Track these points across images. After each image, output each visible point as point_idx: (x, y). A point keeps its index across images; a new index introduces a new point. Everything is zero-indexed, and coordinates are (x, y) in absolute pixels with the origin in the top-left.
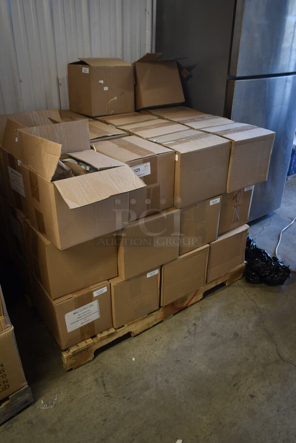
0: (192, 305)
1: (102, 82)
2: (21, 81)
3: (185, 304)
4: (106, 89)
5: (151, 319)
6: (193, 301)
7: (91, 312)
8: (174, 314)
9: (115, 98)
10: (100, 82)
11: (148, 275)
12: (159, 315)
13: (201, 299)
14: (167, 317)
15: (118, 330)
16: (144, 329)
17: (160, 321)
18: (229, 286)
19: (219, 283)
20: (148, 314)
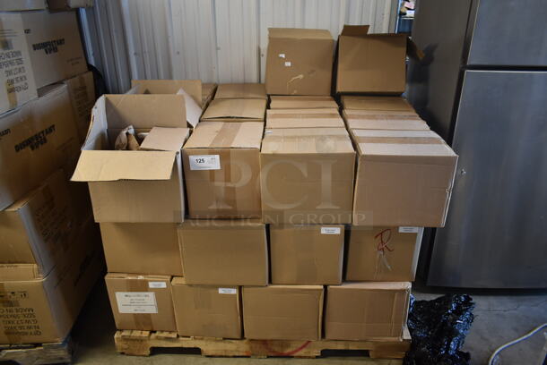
0: (301, 357)
1: (283, 56)
2: (217, 49)
3: (287, 351)
4: (288, 64)
5: (231, 347)
6: (301, 353)
7: (146, 303)
8: (268, 357)
9: (301, 76)
10: (280, 55)
11: (221, 291)
12: (242, 347)
13: (317, 357)
14: (257, 355)
15: (181, 339)
16: (219, 354)
17: (245, 354)
18: (373, 360)
19: (351, 348)
20: (225, 339)
